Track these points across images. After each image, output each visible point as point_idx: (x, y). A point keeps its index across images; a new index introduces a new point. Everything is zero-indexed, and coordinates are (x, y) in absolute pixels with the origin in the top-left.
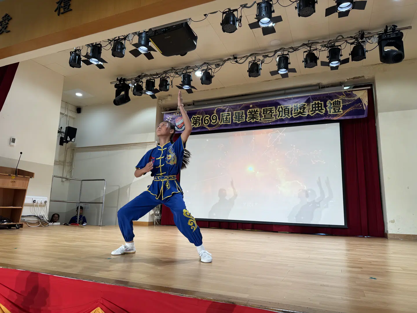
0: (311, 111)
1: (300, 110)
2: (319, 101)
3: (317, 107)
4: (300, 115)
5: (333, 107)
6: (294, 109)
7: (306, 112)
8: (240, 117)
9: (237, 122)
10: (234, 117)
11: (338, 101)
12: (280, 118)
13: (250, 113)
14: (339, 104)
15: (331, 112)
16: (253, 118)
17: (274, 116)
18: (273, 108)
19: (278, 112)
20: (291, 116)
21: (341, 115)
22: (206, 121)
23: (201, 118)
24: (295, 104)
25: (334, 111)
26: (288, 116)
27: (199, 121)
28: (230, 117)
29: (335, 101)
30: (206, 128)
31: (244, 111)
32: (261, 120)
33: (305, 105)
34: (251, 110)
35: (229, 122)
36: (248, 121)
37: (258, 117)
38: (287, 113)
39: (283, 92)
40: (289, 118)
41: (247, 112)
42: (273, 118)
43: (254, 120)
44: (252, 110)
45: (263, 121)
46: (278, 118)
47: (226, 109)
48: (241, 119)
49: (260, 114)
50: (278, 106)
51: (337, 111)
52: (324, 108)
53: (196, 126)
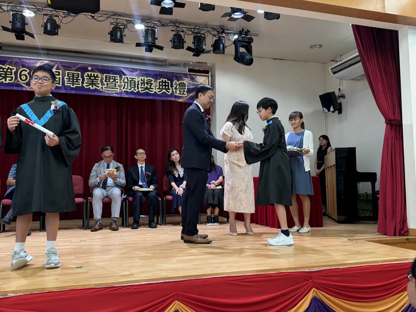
0: (158, 89)
1: (147, 86)
2: (166, 80)
3: (164, 85)
4: (147, 90)
5: (179, 88)
6: (141, 83)
7: (153, 89)
8: (75, 79)
9: (70, 86)
10: (66, 79)
11: (183, 82)
12: (125, 90)
13: (88, 78)
14: (184, 86)
15: (177, 93)
16: (93, 84)
17: (118, 86)
18: (117, 77)
19: (123, 82)
20: (137, 90)
21: (185, 97)
22: (23, 78)
23: (15, 70)
24: (142, 78)
25: (179, 93)
26: (134, 89)
27: (11, 74)
28: (61, 77)
29: (181, 82)
30: (23, 87)
31: (80, 73)
32: (102, 88)
33: (152, 80)
34: (89, 73)
35: (59, 84)
36: (86, 87)
37: (99, 84)
38: (134, 86)
39: (129, 60)
40: (135, 92)
41: (85, 75)
42: (118, 89)
43: (94, 86)
44: (91, 74)
45: (105, 90)
46: (123, 89)
47: (54, 66)
48: (75, 82)
49: (101, 81)
50: (124, 76)
51: (182, 93)
52: (171, 88)
53: (6, 80)
